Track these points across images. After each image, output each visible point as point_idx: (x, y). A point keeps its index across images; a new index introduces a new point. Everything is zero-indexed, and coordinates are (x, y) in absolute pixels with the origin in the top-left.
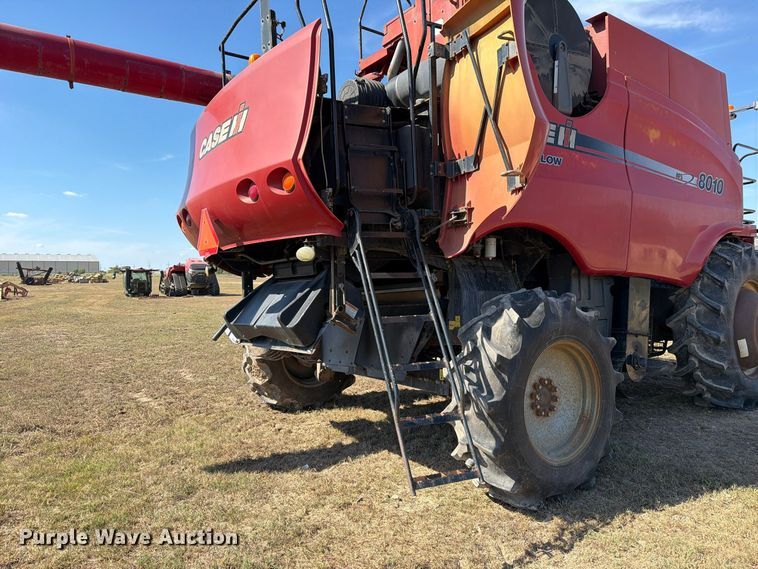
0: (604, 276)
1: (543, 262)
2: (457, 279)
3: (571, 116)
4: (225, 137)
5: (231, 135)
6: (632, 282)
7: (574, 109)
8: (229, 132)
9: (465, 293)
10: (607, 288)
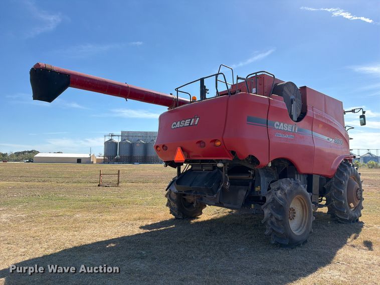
0: (304, 174)
1: (286, 168)
2: (259, 174)
3: (297, 122)
4: (188, 124)
5: (191, 124)
6: (314, 176)
7: (298, 119)
8: (190, 123)
9: (262, 179)
10: (306, 178)
